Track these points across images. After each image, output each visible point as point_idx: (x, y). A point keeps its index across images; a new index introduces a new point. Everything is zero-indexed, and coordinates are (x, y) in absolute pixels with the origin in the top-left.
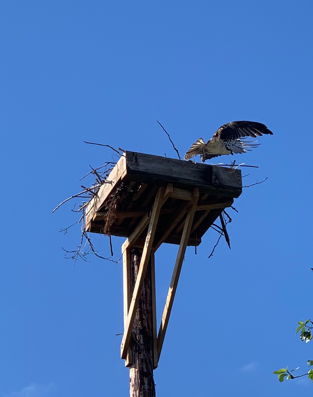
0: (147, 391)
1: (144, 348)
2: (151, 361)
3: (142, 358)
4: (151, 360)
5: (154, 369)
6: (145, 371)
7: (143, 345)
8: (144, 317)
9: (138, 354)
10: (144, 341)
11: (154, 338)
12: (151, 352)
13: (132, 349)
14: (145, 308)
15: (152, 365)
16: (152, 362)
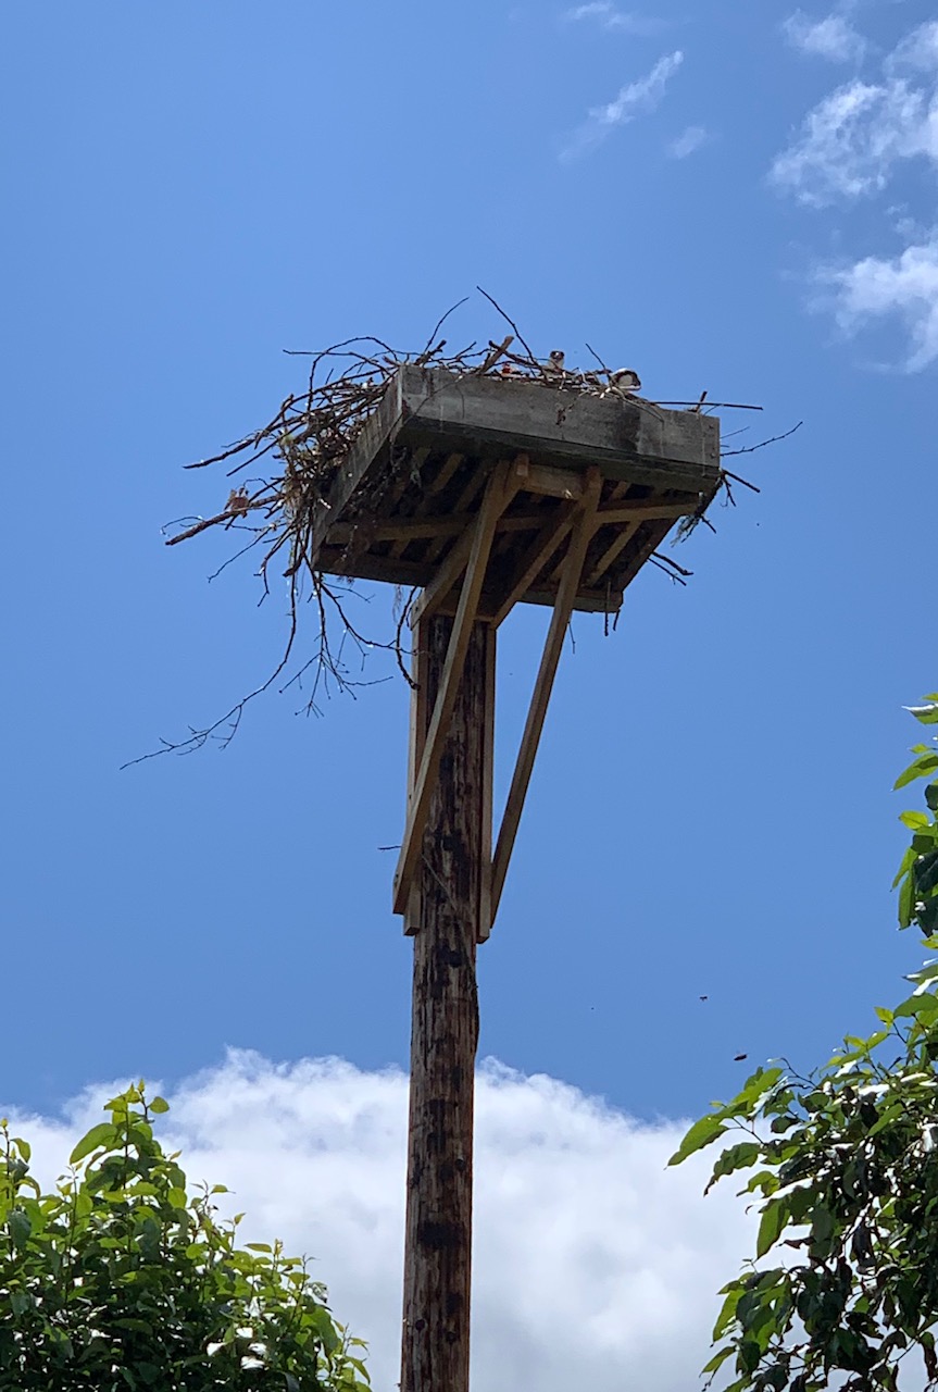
0: (456, 1003)
1: (454, 886)
2: (470, 924)
3: (448, 914)
4: (473, 920)
5: (482, 940)
6: (453, 948)
7: (452, 878)
8: (458, 803)
9: (438, 903)
10: (453, 869)
11: (484, 856)
12: (472, 897)
13: (421, 890)
14: (462, 781)
15: (475, 934)
16: (474, 926)
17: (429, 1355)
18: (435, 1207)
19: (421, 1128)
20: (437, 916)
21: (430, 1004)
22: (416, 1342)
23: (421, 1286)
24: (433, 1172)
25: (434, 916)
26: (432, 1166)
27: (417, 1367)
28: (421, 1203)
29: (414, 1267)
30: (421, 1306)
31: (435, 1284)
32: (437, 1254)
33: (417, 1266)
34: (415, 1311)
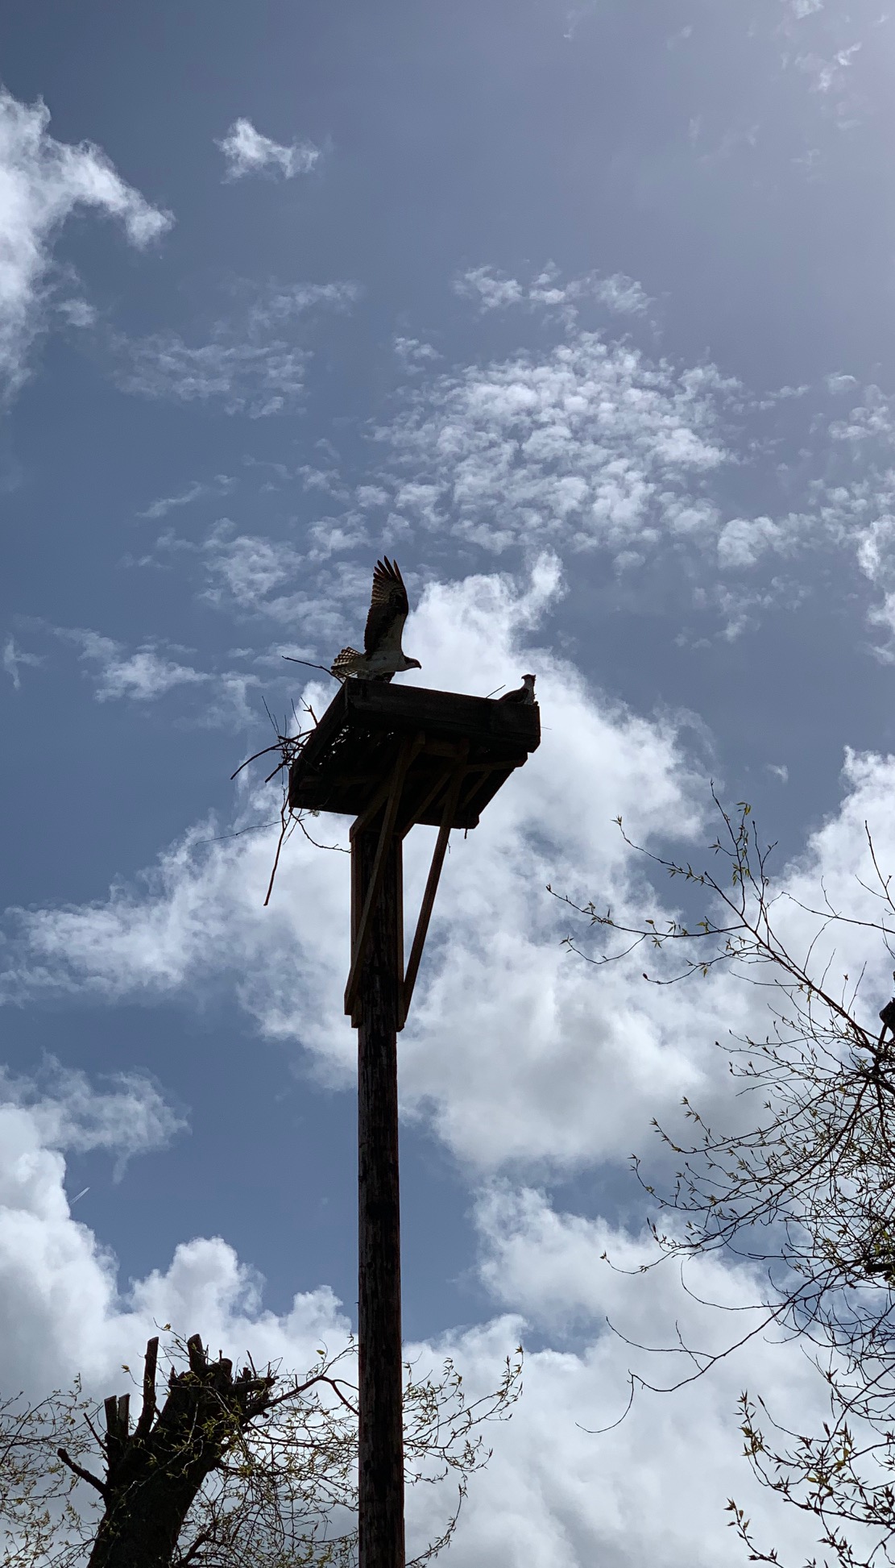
0: (385, 1067)
1: (382, 996)
3: (379, 1013)
4: (394, 1017)
5: (399, 1031)
6: (383, 1035)
7: (381, 992)
8: (382, 946)
9: (373, 1007)
10: (381, 986)
11: (400, 979)
12: (393, 1003)
14: (384, 932)
15: (395, 1025)
16: (395, 1020)
17: (376, 1284)
18: (377, 1193)
19: (366, 1145)
20: (372, 1015)
21: (369, 1068)
22: (367, 1276)
23: (370, 1242)
24: (375, 1172)
25: (370, 1013)
26: (375, 1167)
27: (368, 1292)
28: (368, 1191)
29: (364, 1229)
30: (369, 1255)
31: (379, 1241)
32: (379, 1222)
33: (367, 1228)
34: (366, 1257)
